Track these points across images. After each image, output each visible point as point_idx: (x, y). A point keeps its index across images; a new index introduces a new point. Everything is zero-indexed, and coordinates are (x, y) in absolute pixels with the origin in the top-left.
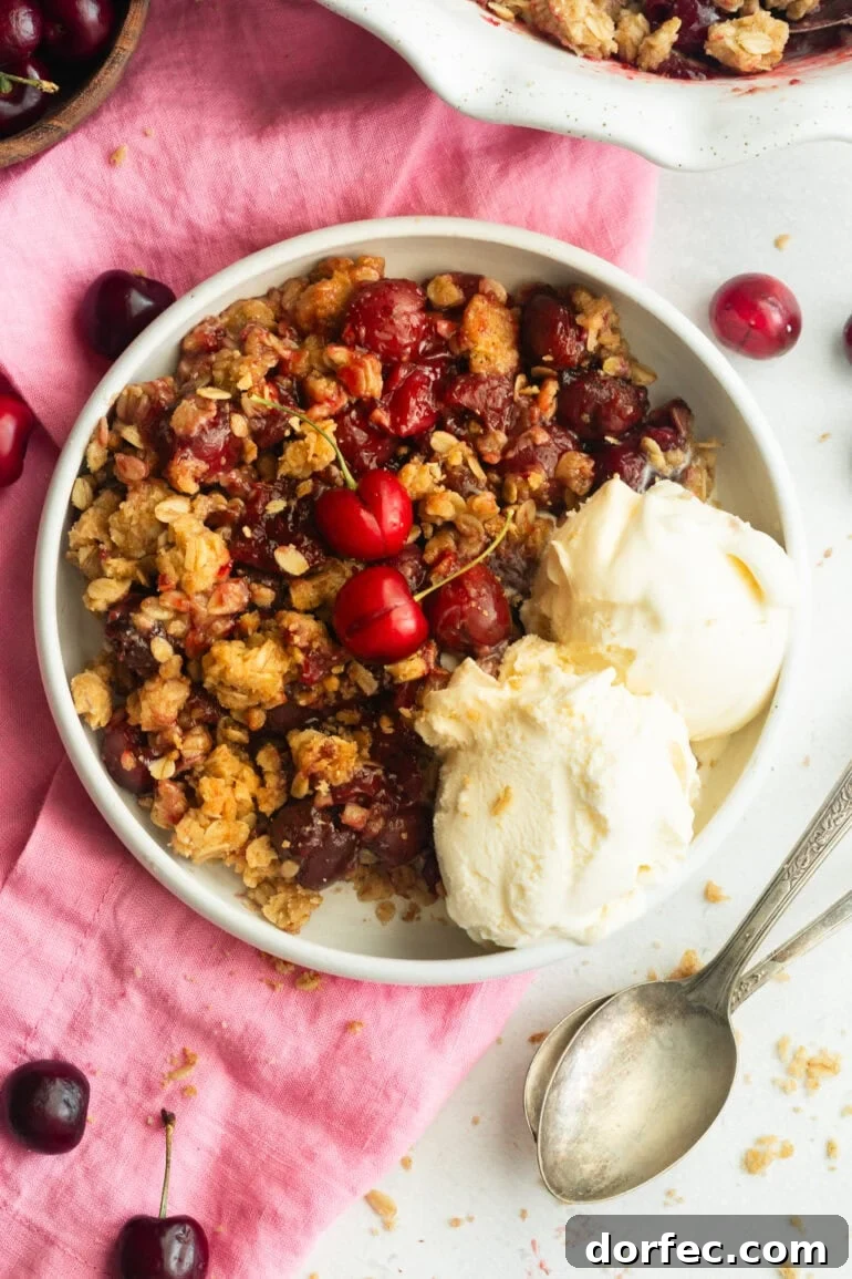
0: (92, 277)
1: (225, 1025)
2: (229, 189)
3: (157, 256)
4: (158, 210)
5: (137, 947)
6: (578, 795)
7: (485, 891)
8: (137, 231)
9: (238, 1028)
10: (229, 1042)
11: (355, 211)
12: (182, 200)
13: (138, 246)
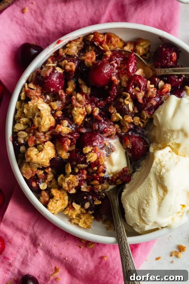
0: (19, 46)
1: (67, 259)
2: (57, 18)
3: (38, 39)
4: (37, 25)
5: (40, 237)
6: (158, 181)
7: (134, 211)
8: (32, 32)
9: (71, 260)
10: (68, 264)
11: (94, 22)
12: (44, 22)
13: (32, 36)
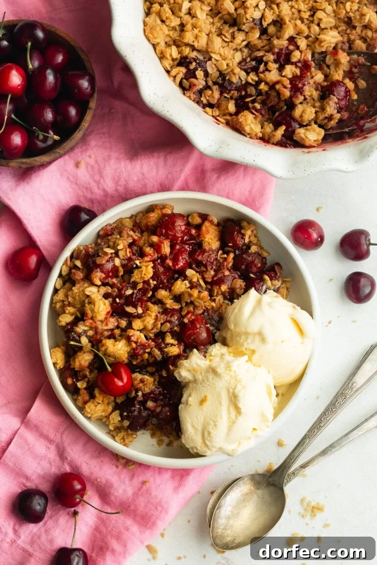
0: (68, 208)
1: (99, 480)
2: (119, 178)
3: (92, 201)
4: (93, 184)
5: (69, 450)
6: (231, 400)
7: (196, 433)
8: (85, 192)
9: (104, 481)
10: (100, 486)
11: (164, 188)
12: (102, 181)
13: (85, 198)
